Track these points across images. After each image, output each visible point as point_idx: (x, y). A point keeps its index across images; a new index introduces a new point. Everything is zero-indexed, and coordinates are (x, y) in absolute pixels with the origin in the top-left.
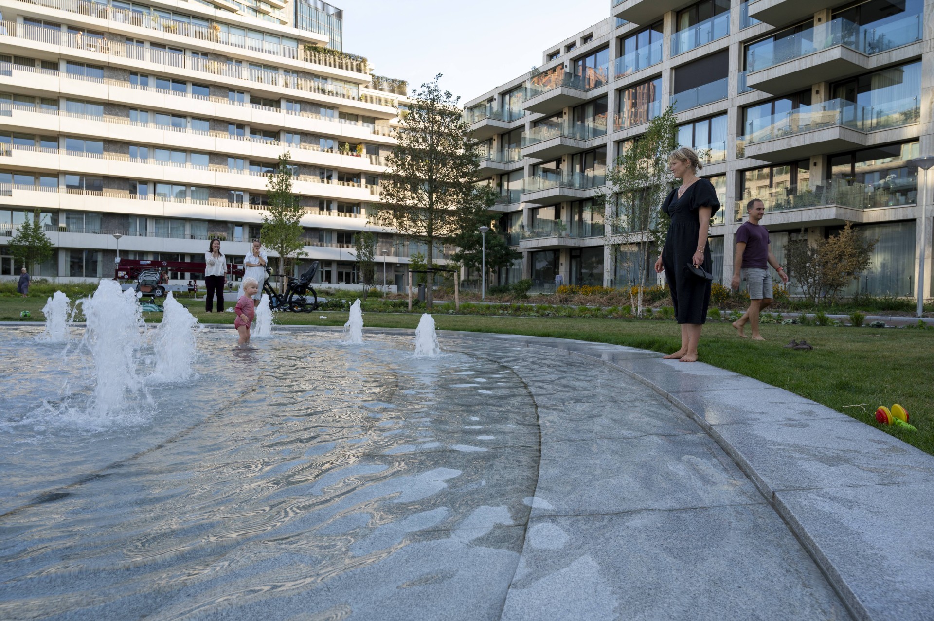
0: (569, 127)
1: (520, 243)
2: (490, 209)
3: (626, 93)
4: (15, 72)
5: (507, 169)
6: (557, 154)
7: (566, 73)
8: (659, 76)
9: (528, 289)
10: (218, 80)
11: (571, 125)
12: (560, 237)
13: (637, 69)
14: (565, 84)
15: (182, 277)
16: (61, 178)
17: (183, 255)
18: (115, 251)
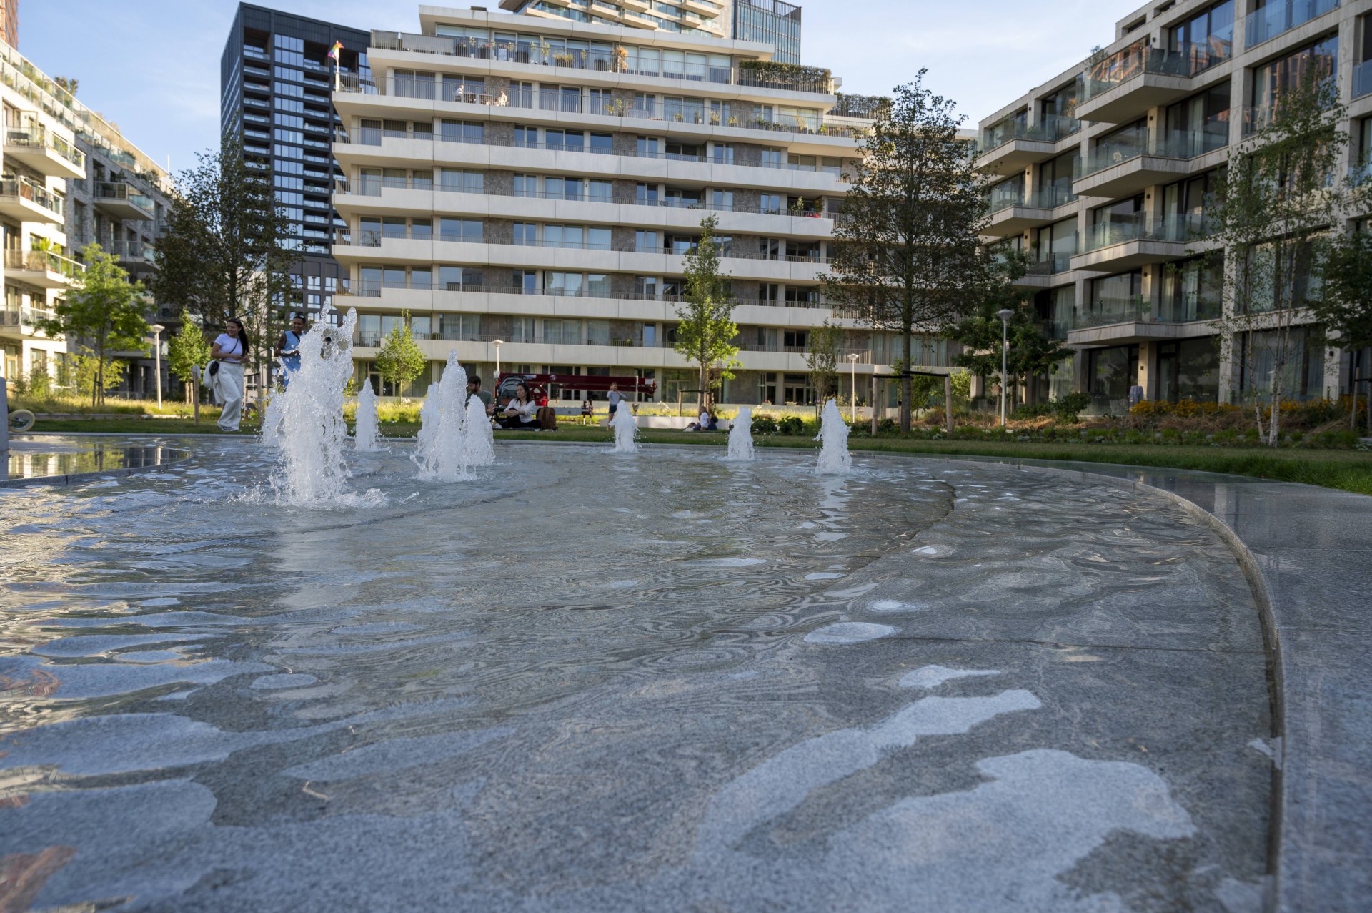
0: (1158, 140)
1: (1069, 336)
2: (1016, 283)
3: (1267, 71)
4: (384, 140)
5: (1048, 218)
6: (1134, 188)
7: (1154, 50)
8: (1333, 32)
9: (1079, 409)
10: (624, 125)
11: (1163, 137)
12: (1139, 322)
13: (1289, 26)
14: (1151, 69)
15: (577, 398)
16: (436, 271)
17: (578, 368)
18: (494, 364)
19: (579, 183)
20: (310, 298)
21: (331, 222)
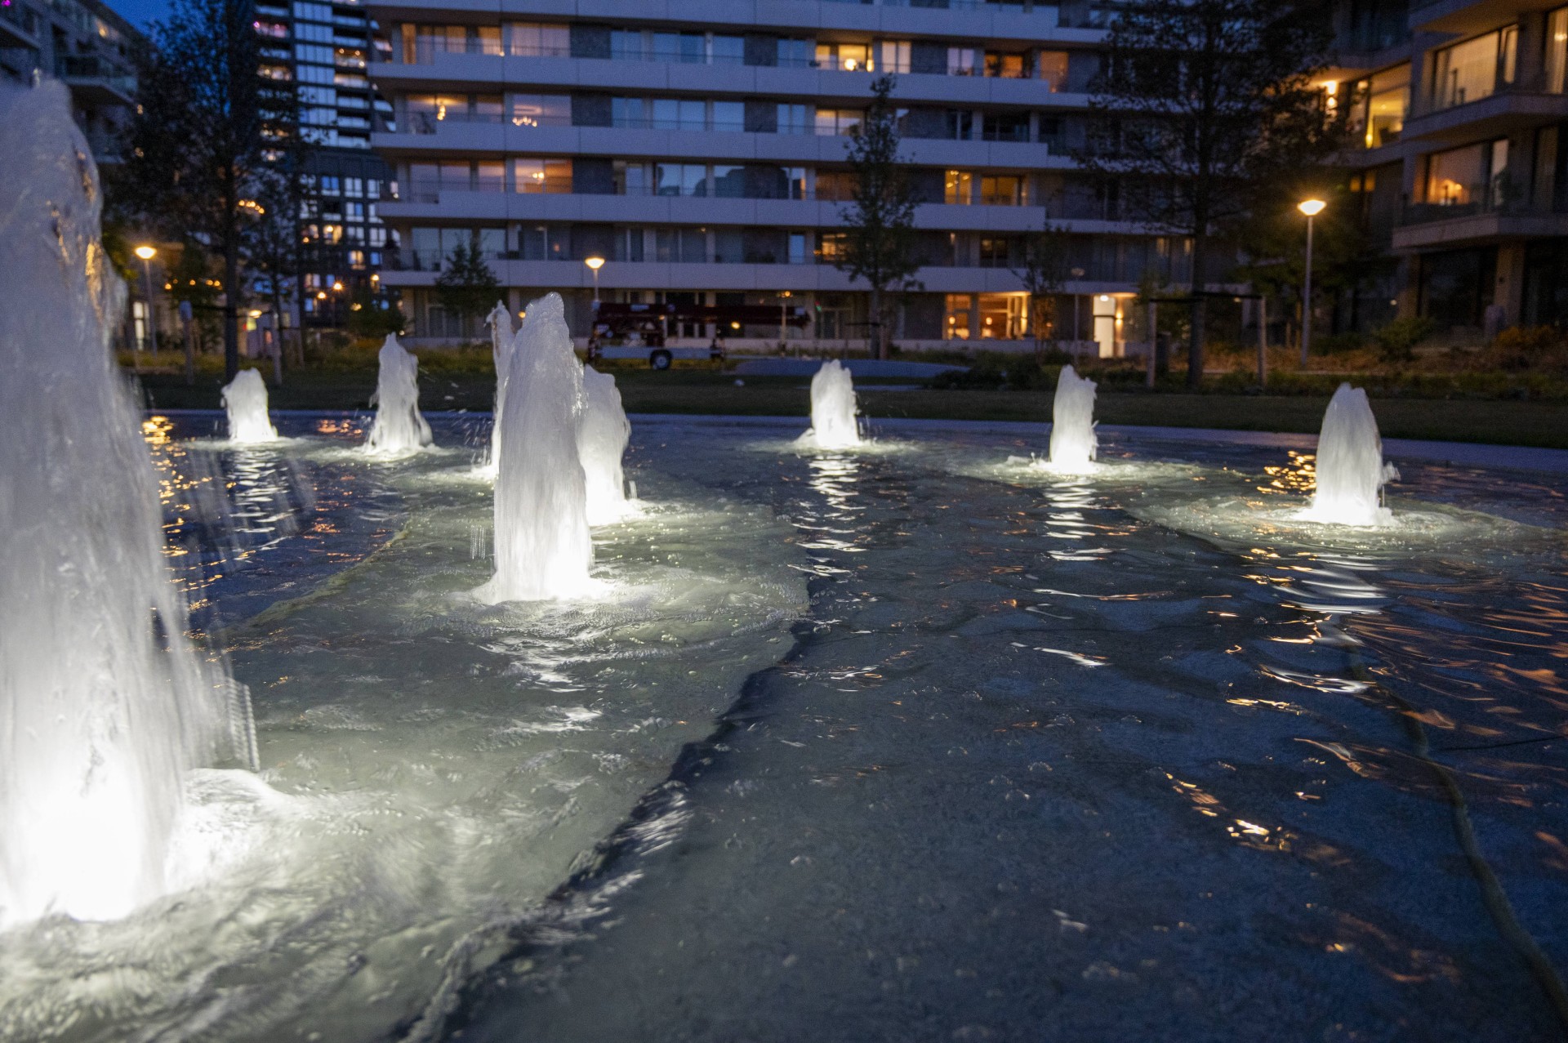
1: (1396, 239)
9: (1416, 339)
12: (1504, 214)
15: (702, 334)
16: (509, 165)
18: (592, 289)
19: (700, 39)
20: (350, 207)
21: (372, 105)
